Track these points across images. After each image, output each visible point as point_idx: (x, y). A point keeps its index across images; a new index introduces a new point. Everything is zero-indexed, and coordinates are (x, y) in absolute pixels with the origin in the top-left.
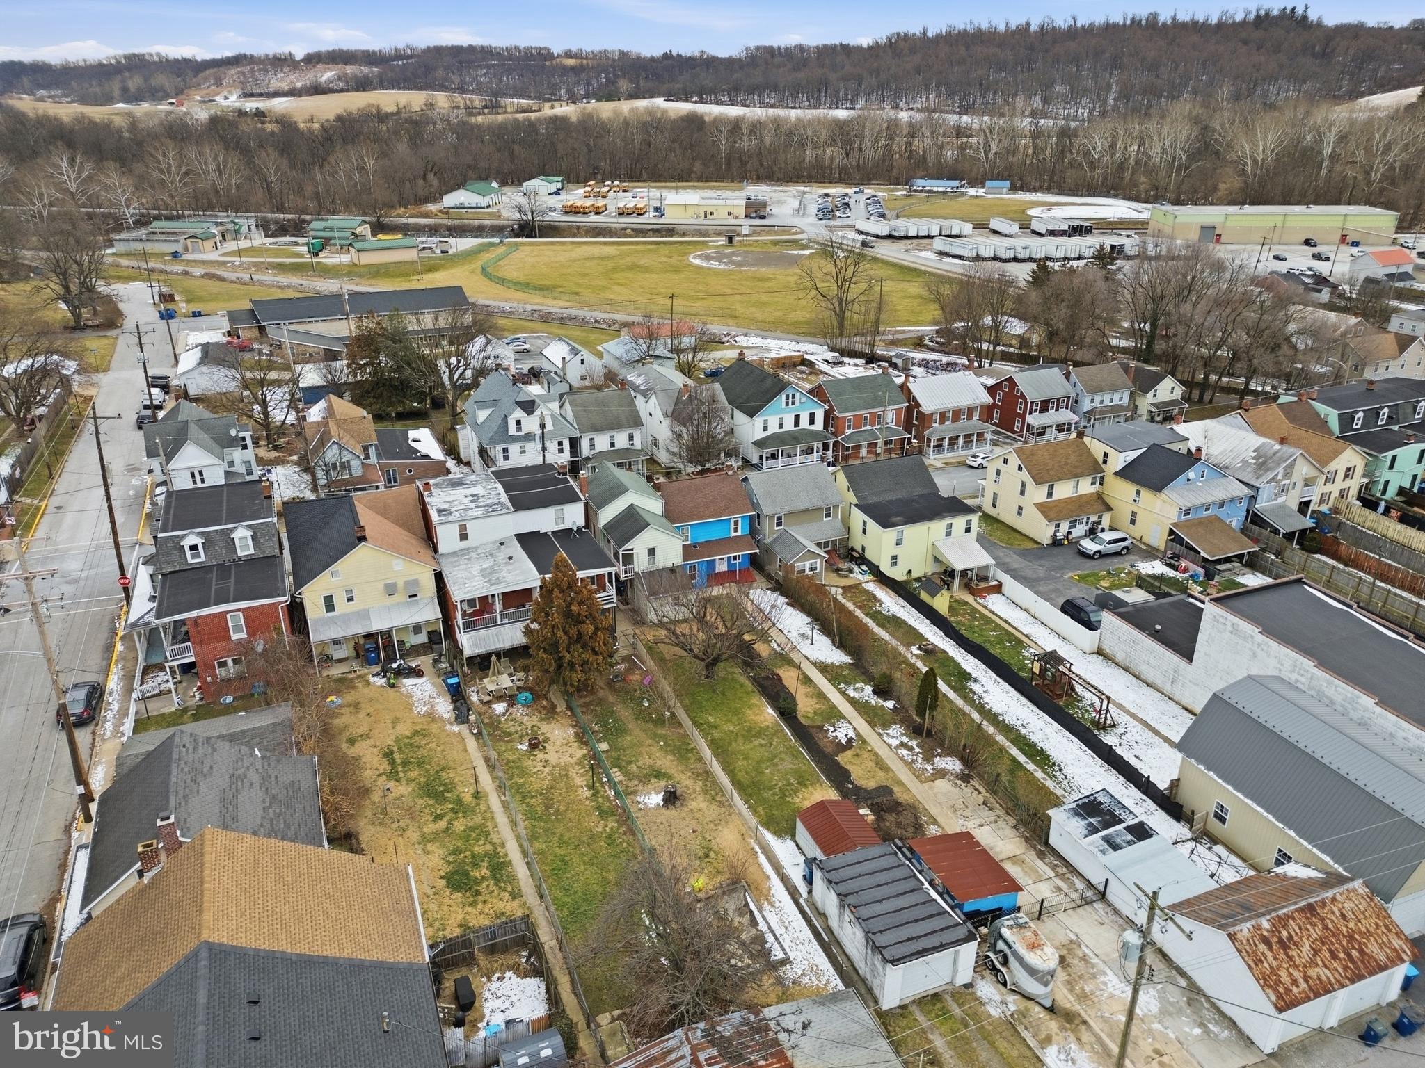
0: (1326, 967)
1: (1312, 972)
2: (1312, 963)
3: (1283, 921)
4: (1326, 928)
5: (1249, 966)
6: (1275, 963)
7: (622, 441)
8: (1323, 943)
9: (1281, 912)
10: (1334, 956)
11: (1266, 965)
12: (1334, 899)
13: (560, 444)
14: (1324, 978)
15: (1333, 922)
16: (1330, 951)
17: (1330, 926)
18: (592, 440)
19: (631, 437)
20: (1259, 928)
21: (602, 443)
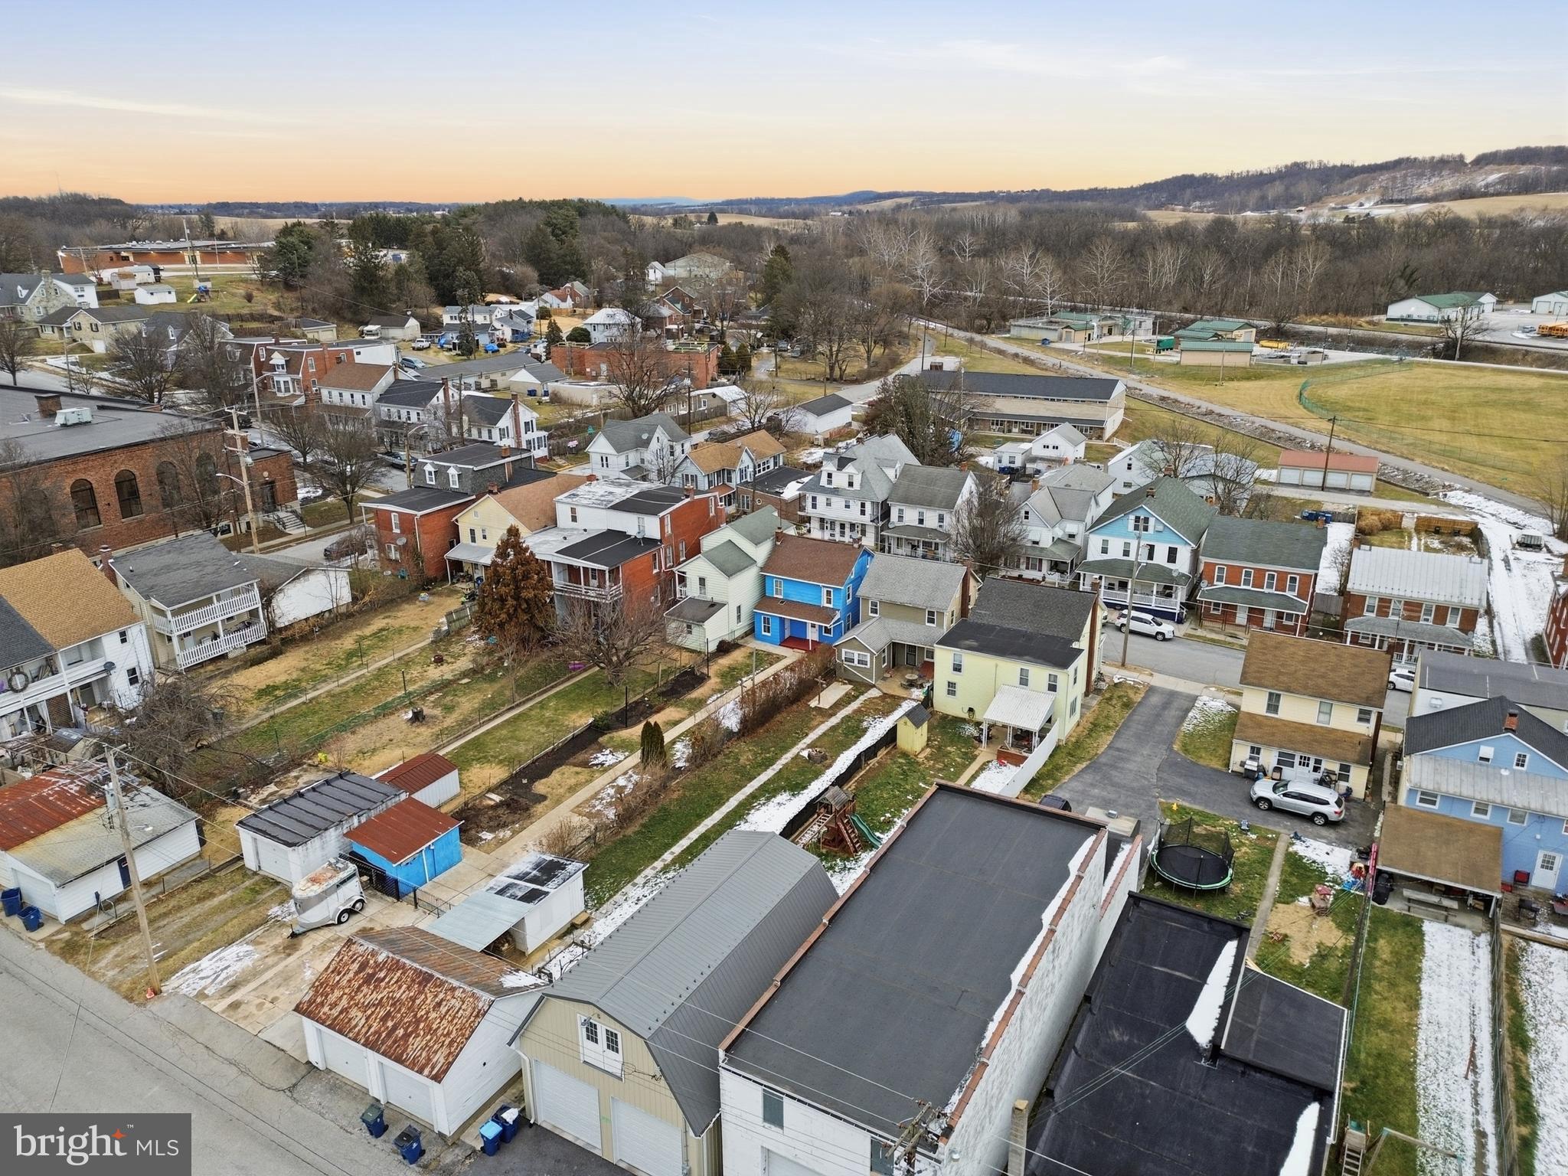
0: (367, 1019)
1: (354, 1012)
2: (364, 1008)
3: (397, 966)
4: (413, 999)
5: (328, 967)
6: (344, 982)
7: (931, 520)
8: (393, 1005)
9: (403, 960)
10: (384, 1019)
11: (337, 978)
12: (453, 989)
13: (863, 505)
14: (354, 1023)
15: (424, 1001)
16: (388, 1014)
17: (418, 1002)
18: (901, 511)
19: (941, 519)
20: (374, 954)
21: (911, 516)
